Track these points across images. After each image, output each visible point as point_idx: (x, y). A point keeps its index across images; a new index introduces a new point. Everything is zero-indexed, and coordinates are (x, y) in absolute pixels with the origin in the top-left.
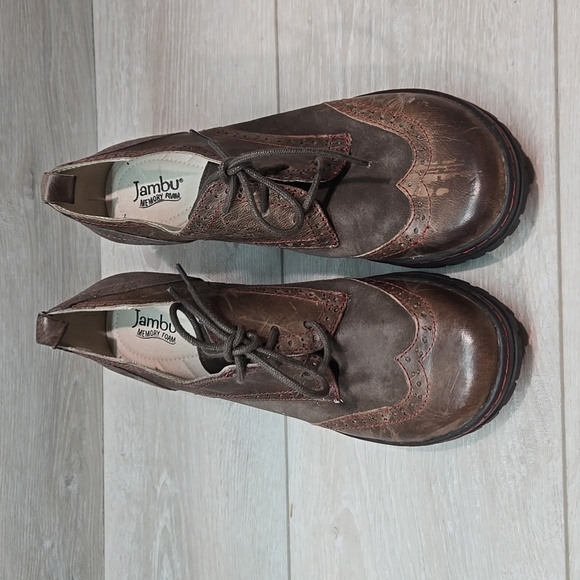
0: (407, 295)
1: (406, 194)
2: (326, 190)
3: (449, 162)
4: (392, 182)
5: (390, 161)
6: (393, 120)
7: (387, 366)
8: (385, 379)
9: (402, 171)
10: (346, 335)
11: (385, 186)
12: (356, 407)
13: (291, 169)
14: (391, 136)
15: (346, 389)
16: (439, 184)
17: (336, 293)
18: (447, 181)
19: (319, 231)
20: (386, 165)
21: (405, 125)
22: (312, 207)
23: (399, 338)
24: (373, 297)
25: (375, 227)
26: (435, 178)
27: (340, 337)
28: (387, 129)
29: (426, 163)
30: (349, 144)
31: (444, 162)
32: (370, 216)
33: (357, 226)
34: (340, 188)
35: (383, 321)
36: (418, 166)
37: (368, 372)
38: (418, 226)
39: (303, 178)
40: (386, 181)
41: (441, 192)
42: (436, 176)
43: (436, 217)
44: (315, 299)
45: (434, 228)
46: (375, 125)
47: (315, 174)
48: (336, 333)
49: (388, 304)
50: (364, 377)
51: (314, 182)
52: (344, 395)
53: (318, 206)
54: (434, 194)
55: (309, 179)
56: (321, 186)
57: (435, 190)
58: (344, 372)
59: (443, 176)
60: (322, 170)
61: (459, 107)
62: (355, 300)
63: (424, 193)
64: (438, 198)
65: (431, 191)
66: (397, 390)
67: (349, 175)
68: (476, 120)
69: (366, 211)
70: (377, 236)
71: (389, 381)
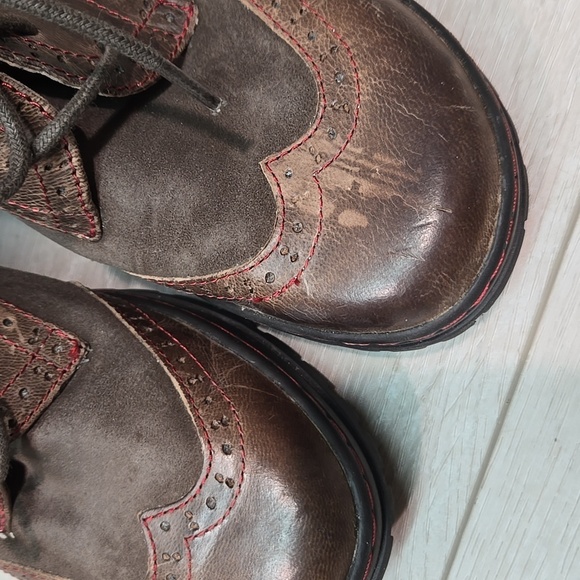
0: (206, 391)
1: (275, 190)
2: (108, 113)
3: (388, 161)
4: (254, 151)
5: (263, 103)
6: (297, 16)
7: (118, 519)
8: (106, 541)
9: (283, 137)
10: (52, 437)
11: (236, 154)
12: (36, 557)
13: (40, 37)
14: (281, 50)
15: (26, 523)
16: (350, 200)
17: (63, 334)
18: (371, 200)
19: (62, 203)
20: (253, 108)
21: (320, 38)
22: (57, 149)
23: (162, 481)
24: (137, 371)
25: (186, 234)
26: (346, 181)
27: (41, 437)
28: (278, 32)
29: (338, 140)
30: (190, 30)
31: (377, 156)
32: (184, 211)
33: (148, 218)
34: (140, 120)
35: (139, 436)
36: (318, 140)
37: (79, 509)
38: (275, 271)
39: (60, 72)
40: (243, 144)
41: (351, 218)
42: (350, 179)
43: (321, 269)
44: (13, 337)
45: (308, 287)
46: (257, 12)
47: (91, 71)
48: (32, 427)
49: (162, 399)
50: (67, 516)
51: (85, 89)
52: (20, 529)
53: (73, 151)
54: (334, 218)
55: (73, 78)
56: (97, 101)
57: (340, 208)
58: (32, 487)
59: (365, 187)
60: (110, 71)
61: (440, 44)
62: (99, 363)
63: (313, 205)
64: (341, 229)
65: (329, 207)
66: (124, 571)
67: (167, 98)
68: (469, 91)
69: (178, 195)
70: (185, 257)
71: (115, 548)
